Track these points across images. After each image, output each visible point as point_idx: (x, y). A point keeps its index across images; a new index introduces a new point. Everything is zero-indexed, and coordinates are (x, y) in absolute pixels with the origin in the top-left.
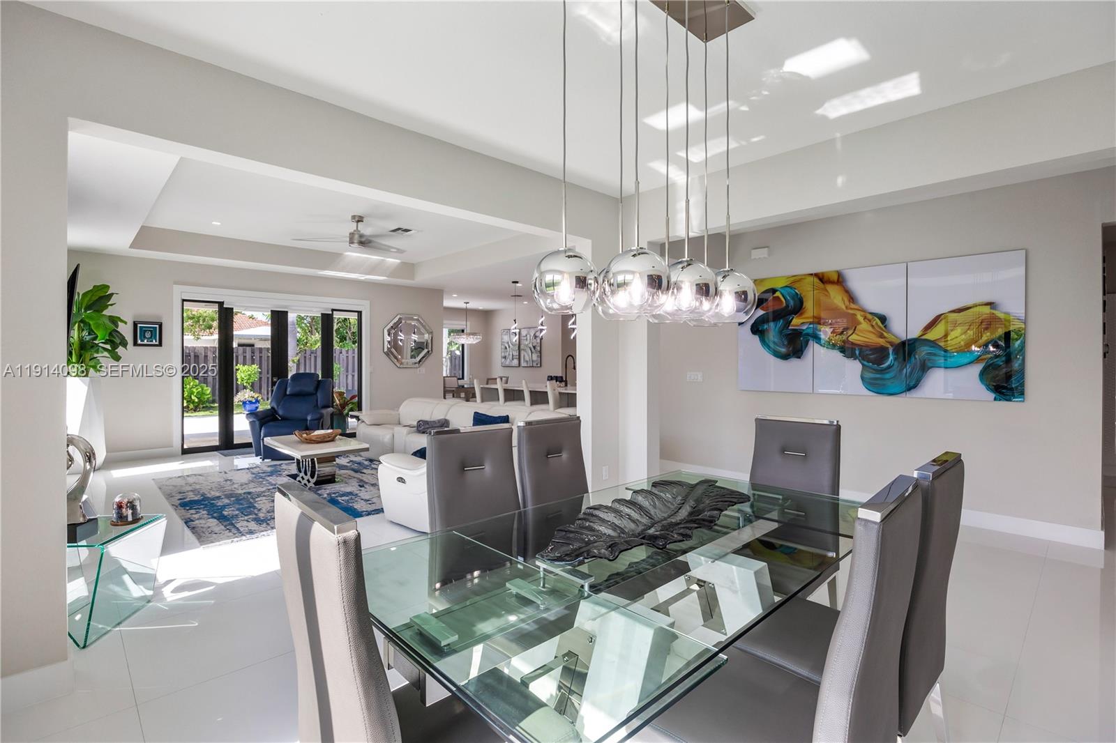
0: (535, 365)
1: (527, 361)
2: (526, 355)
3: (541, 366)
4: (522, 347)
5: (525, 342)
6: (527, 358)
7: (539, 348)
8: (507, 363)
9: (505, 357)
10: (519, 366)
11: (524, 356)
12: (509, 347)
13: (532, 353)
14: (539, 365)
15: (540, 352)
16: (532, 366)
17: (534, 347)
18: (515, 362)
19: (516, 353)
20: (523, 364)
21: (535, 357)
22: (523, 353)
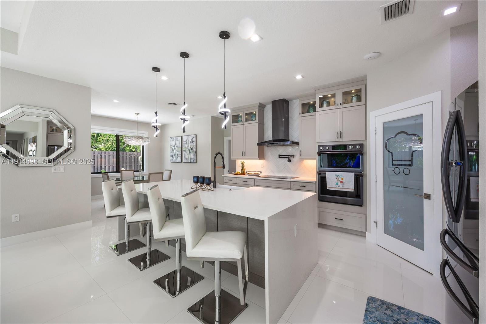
0: (192, 161)
1: (187, 159)
2: (186, 155)
3: (196, 162)
4: (183, 149)
5: (185, 146)
6: (187, 157)
7: (195, 150)
8: (174, 160)
9: (172, 156)
10: (182, 162)
11: (185, 155)
12: (175, 149)
13: (190, 153)
14: (195, 162)
15: (196, 152)
16: (190, 162)
17: (192, 149)
18: (179, 159)
19: (179, 153)
20: (184, 161)
21: (192, 156)
22: (184, 153)
